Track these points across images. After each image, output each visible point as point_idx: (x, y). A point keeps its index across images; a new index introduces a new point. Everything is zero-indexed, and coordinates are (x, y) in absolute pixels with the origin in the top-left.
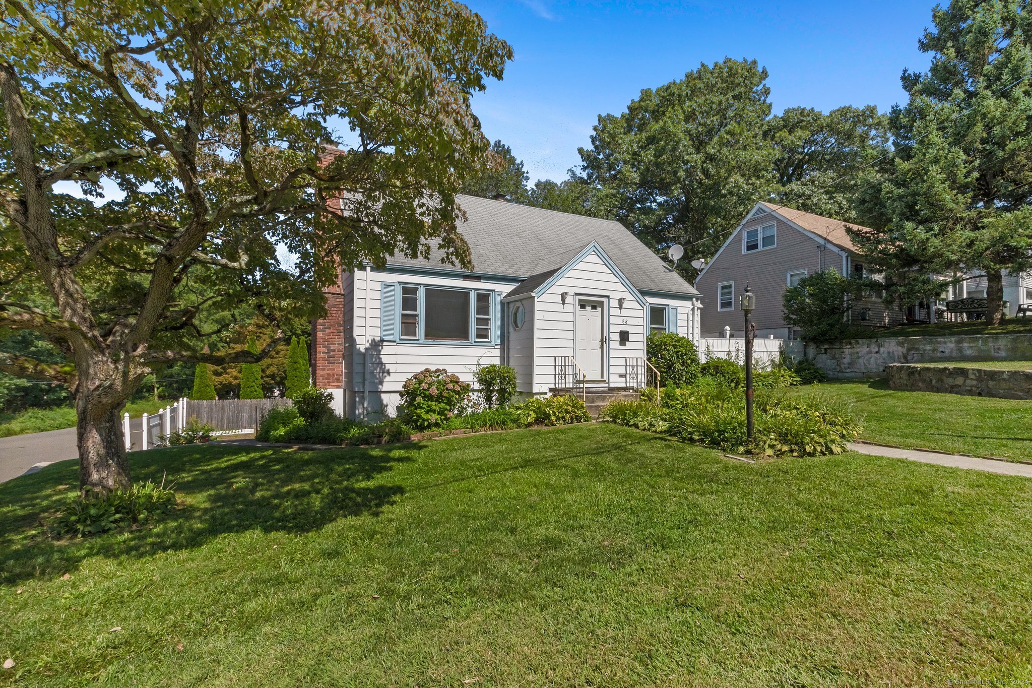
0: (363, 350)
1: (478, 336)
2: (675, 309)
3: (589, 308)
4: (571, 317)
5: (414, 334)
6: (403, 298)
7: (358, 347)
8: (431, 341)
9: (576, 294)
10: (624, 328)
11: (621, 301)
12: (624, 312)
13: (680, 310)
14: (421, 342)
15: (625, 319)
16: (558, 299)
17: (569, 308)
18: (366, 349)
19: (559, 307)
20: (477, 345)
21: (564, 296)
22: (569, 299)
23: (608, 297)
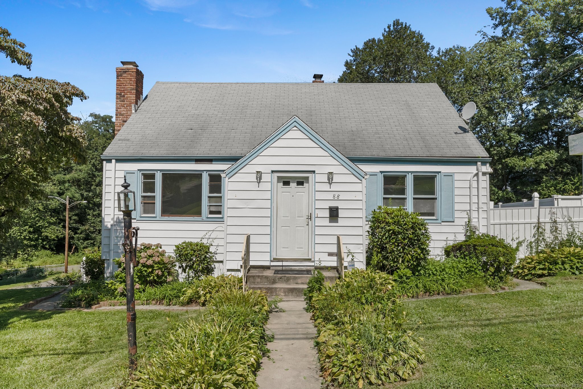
0: (109, 226)
1: (211, 213)
2: (450, 175)
3: (293, 185)
4: (268, 195)
5: (153, 212)
6: (144, 183)
7: (106, 224)
8: (166, 218)
9: (273, 172)
10: (334, 204)
11: (330, 175)
12: (334, 187)
13: (456, 177)
14: (158, 219)
15: (337, 194)
16: (253, 177)
17: (264, 186)
18: (112, 225)
19: (254, 186)
20: (209, 220)
21: (259, 174)
22: (266, 178)
23: (314, 172)
